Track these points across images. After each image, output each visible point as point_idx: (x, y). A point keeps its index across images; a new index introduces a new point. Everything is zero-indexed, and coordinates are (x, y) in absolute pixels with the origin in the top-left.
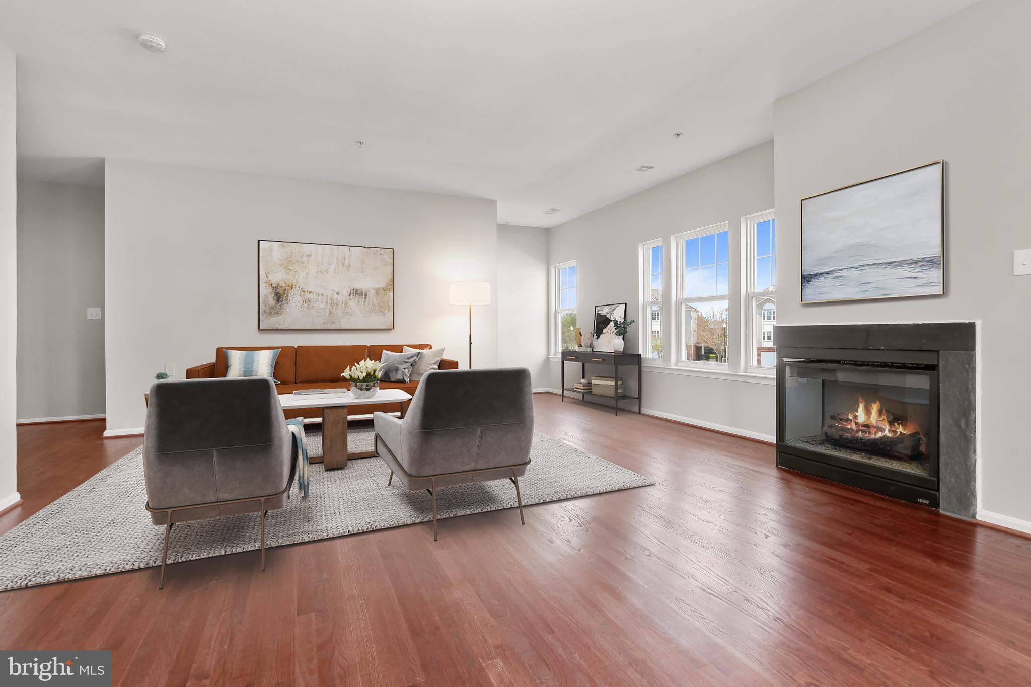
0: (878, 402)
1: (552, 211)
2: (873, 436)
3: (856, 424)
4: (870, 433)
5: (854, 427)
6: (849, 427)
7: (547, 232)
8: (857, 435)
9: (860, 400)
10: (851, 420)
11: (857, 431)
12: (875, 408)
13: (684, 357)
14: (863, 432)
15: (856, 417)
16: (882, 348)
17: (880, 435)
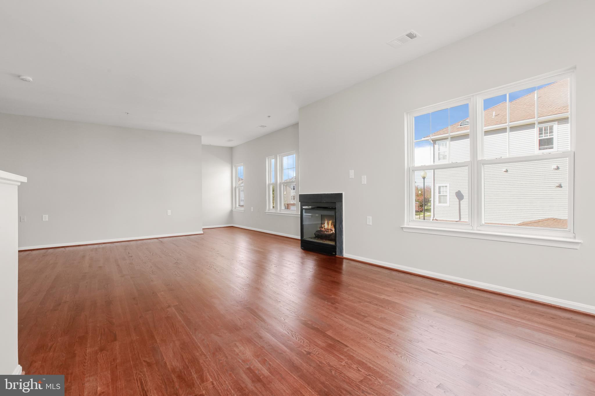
0: (331, 221)
1: (230, 141)
2: (329, 233)
3: (324, 228)
4: (329, 232)
5: (324, 230)
6: (322, 230)
7: (231, 149)
8: (325, 233)
9: (326, 220)
10: (323, 227)
11: (325, 231)
12: (330, 222)
13: (283, 208)
14: (327, 231)
15: (324, 226)
16: (325, 202)
17: (332, 232)
